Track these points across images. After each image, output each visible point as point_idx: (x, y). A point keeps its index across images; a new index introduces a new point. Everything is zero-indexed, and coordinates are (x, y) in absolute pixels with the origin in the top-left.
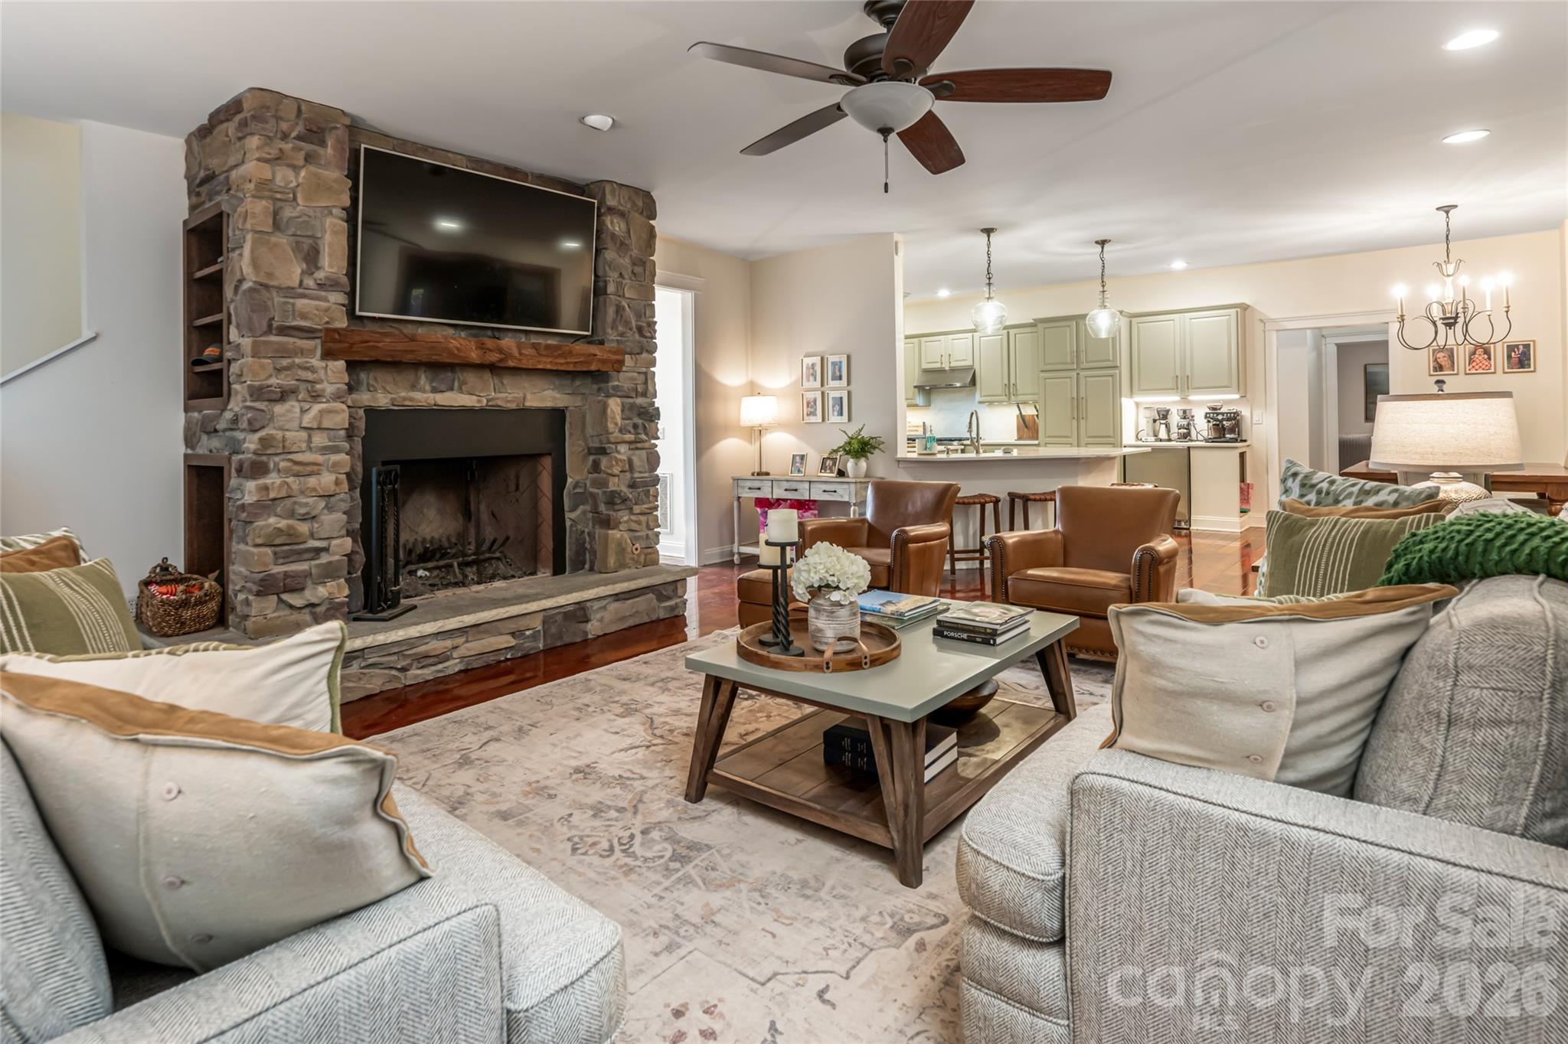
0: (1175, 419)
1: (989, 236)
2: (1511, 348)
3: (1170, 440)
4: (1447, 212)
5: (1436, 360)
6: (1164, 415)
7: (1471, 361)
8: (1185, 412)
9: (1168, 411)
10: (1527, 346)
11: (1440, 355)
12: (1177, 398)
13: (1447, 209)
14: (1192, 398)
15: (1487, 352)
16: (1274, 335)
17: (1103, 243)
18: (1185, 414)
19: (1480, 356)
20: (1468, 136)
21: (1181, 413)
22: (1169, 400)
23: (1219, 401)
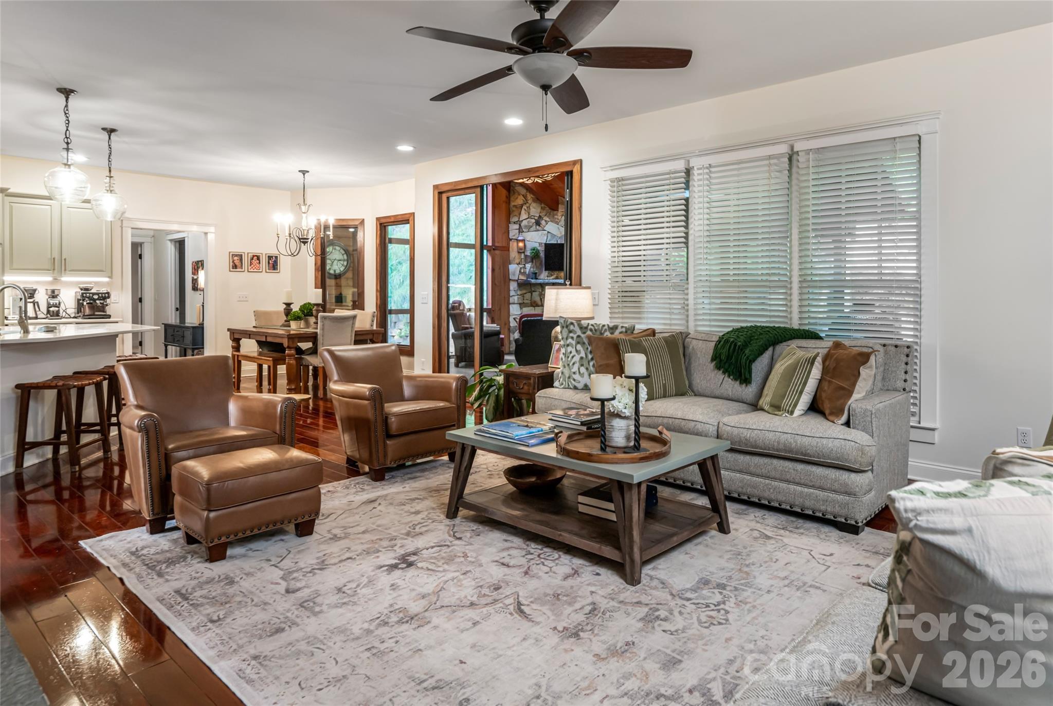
0: (42, 297)
1: (67, 99)
2: (270, 258)
3: (36, 318)
4: (304, 174)
5: (233, 262)
6: (31, 293)
7: (251, 264)
8: (53, 291)
9: (35, 290)
10: (276, 257)
11: (236, 258)
12: (50, 279)
13: (304, 172)
14: (64, 279)
15: (258, 258)
16: (130, 231)
17: (111, 131)
18: (53, 294)
19: (255, 261)
20: (405, 148)
21: (49, 293)
22: (40, 282)
23: (90, 283)
